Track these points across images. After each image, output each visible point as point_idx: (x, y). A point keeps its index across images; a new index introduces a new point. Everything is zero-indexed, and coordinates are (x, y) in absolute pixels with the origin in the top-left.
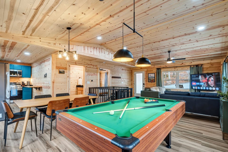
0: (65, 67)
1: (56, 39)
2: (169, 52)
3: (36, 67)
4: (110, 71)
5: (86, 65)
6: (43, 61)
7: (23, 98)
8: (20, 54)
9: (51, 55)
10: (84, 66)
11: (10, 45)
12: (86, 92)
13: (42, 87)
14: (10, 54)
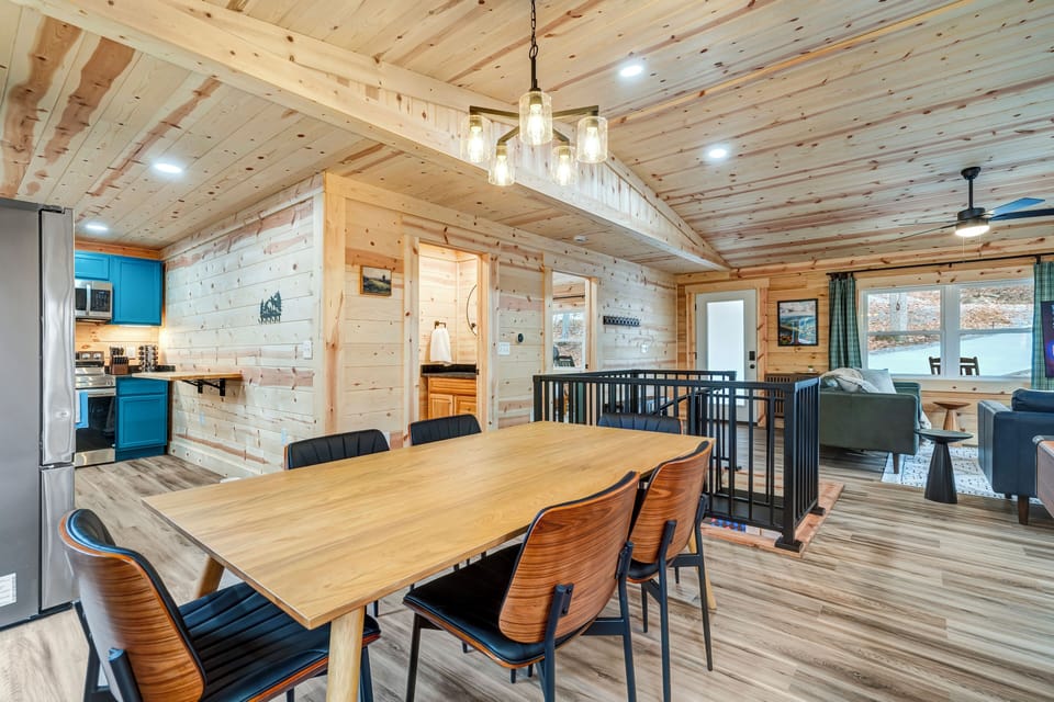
0: (389, 253)
1: (378, 61)
2: (970, 173)
3: (199, 266)
4: (594, 286)
5: (492, 250)
6: (248, 222)
7: (121, 439)
8: (122, 169)
9: (317, 179)
10: (481, 255)
11: (73, 87)
12: (493, 405)
13: (247, 377)
14: (54, 169)
